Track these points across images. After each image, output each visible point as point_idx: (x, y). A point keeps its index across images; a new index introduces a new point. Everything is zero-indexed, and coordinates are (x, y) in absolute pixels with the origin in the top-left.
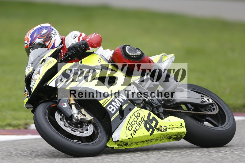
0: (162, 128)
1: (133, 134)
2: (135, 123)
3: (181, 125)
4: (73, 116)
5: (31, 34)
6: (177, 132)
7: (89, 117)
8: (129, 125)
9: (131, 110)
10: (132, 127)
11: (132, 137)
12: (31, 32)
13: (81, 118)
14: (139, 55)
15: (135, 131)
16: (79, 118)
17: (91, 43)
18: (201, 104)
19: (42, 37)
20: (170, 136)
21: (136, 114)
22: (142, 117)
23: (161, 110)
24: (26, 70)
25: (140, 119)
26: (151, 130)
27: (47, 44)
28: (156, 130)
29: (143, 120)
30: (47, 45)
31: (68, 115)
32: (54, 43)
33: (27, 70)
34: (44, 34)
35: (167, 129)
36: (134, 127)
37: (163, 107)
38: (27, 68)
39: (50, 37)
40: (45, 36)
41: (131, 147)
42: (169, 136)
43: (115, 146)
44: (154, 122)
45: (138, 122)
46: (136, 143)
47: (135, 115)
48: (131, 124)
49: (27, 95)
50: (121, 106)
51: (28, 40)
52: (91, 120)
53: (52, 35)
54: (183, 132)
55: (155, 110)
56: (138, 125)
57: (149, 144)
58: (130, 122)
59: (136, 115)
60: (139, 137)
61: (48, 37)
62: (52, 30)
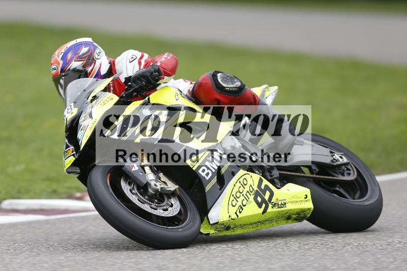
0: (280, 203)
1: (238, 213)
2: (241, 195)
3: (306, 198)
4: (150, 184)
5: (62, 54)
6: (300, 209)
7: (172, 186)
8: (232, 198)
9: (233, 174)
10: (237, 201)
11: (238, 216)
12: (63, 51)
13: (161, 188)
14: (239, 88)
15: (241, 208)
16: (159, 187)
17: (164, 69)
18: (332, 164)
19: (80, 58)
20: (290, 215)
21: (241, 180)
22: (251, 185)
23: (276, 173)
24: (66, 113)
25: (247, 188)
26: (264, 205)
27: (89, 69)
28: (270, 206)
29: (251, 190)
30: (89, 72)
31: (142, 183)
32: (100, 68)
33: (68, 113)
34: (83, 55)
35: (285, 204)
36: (240, 200)
37: (278, 170)
38: (68, 109)
39: (93, 59)
40: (86, 57)
41: (233, 233)
42: (288, 214)
43: (212, 232)
44: (268, 194)
45: (244, 193)
46: (242, 226)
47: (240, 182)
48: (235, 196)
49: (72, 152)
50: (219, 168)
51: (59, 64)
52: (175, 190)
53: (96, 55)
54: (309, 209)
55: (268, 174)
56: (245, 197)
57: (259, 228)
58: (234, 193)
59: (242, 182)
60: (247, 216)
61: (90, 59)
62: (96, 47)
